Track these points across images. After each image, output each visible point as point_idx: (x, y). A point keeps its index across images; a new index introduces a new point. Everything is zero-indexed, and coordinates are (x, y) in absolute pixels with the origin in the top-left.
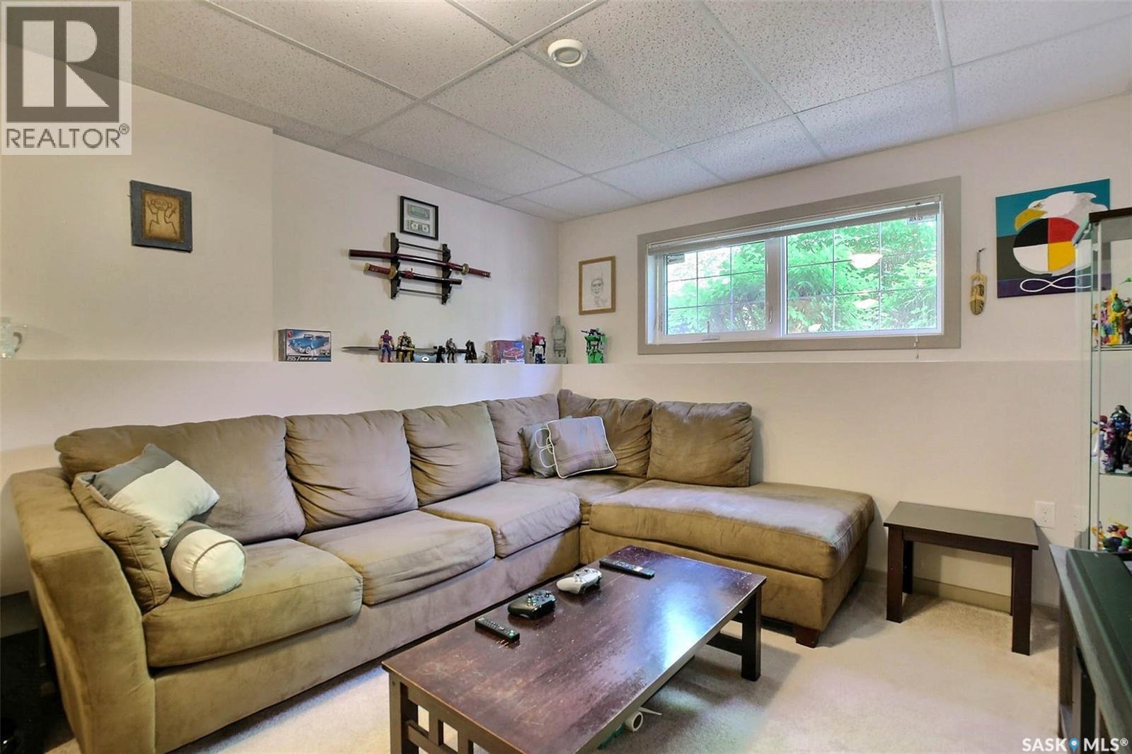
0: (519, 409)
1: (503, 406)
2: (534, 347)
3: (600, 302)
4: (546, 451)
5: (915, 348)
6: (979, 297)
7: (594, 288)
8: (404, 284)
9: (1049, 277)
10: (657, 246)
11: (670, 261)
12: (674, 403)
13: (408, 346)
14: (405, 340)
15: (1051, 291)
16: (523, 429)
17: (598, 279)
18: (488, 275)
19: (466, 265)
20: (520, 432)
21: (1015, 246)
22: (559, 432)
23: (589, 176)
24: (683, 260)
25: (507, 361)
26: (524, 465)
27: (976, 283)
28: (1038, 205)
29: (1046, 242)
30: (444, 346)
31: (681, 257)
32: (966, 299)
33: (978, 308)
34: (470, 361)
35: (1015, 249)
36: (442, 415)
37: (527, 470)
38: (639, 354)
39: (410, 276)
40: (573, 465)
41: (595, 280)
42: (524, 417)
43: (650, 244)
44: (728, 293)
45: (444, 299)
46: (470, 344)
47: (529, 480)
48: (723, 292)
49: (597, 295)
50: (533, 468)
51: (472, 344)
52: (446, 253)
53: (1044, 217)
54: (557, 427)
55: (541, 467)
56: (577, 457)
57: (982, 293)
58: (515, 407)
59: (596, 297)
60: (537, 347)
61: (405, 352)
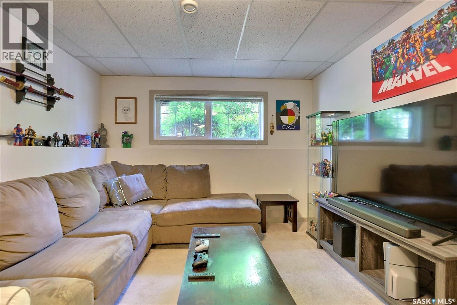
0: (100, 172)
1: (92, 171)
2: (95, 139)
3: (128, 118)
4: (119, 193)
5: (256, 144)
6: (273, 130)
7: (124, 111)
8: (28, 96)
9: (288, 125)
10: (159, 96)
11: (162, 104)
12: (177, 166)
13: (33, 136)
14: (31, 131)
15: (288, 129)
16: (105, 183)
17: (127, 107)
18: (72, 97)
19: (62, 89)
20: (104, 184)
21: (281, 115)
22: (126, 183)
23: (142, 58)
24: (168, 104)
25: (83, 146)
26: (107, 202)
27: (272, 125)
28: (286, 105)
29: (287, 115)
30: (52, 137)
31: (168, 102)
32: (269, 130)
33: (272, 133)
34: (66, 146)
35: (281, 116)
36: (68, 178)
37: (110, 204)
38: (150, 144)
39: (31, 91)
40: (135, 198)
41: (124, 108)
42: (104, 176)
43: (156, 95)
44: (184, 120)
45: (49, 108)
46: (65, 136)
47: (111, 208)
48: (182, 119)
49: (126, 115)
50: (113, 202)
51: (67, 136)
52: (50, 80)
53: (287, 108)
54: (124, 179)
55: (118, 201)
56: (136, 194)
57: (273, 129)
58: (98, 171)
59: (125, 116)
60: (97, 139)
61: (31, 139)
